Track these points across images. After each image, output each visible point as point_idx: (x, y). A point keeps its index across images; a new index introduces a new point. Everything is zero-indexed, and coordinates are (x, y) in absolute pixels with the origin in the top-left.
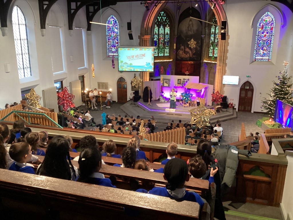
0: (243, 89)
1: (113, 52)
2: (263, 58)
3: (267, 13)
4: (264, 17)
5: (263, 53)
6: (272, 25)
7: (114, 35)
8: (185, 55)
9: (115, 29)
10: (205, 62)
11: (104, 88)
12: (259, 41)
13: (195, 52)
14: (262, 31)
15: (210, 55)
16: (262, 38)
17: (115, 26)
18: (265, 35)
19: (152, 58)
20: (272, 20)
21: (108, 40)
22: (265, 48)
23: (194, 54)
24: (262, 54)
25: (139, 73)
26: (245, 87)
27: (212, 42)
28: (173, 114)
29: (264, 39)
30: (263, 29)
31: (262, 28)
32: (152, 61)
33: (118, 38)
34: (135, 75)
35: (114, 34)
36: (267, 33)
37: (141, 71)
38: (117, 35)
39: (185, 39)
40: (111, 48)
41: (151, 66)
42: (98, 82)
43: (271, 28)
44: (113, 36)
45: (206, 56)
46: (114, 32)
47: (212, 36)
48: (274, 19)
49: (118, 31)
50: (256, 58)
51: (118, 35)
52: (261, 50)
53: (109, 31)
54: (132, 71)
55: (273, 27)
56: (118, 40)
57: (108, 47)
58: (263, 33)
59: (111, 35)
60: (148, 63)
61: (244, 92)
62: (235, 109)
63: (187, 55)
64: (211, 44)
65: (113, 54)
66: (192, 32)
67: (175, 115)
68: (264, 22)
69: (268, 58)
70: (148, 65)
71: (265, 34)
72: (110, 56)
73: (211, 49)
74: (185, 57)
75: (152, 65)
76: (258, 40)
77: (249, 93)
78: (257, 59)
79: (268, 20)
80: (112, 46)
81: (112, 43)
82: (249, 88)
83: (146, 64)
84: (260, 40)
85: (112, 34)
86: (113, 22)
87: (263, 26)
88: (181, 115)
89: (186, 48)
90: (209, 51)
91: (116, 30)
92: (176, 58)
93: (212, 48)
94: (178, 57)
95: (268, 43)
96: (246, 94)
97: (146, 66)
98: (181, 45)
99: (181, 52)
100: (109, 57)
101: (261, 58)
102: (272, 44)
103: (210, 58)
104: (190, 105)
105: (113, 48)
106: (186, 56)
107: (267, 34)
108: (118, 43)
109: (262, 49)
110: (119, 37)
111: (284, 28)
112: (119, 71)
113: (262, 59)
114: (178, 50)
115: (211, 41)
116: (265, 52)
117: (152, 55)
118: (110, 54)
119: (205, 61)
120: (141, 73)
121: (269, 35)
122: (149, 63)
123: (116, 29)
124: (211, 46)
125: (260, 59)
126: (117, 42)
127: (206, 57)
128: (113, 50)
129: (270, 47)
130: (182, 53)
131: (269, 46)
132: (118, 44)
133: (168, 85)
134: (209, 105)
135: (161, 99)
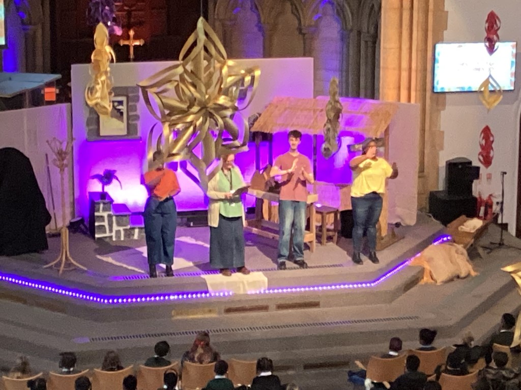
28: (265, 308)
62: (504, 226)
67: (280, 307)
88: (316, 305)
104: (319, 237)
133: (128, 124)
134: (398, 225)
135: (106, 223)
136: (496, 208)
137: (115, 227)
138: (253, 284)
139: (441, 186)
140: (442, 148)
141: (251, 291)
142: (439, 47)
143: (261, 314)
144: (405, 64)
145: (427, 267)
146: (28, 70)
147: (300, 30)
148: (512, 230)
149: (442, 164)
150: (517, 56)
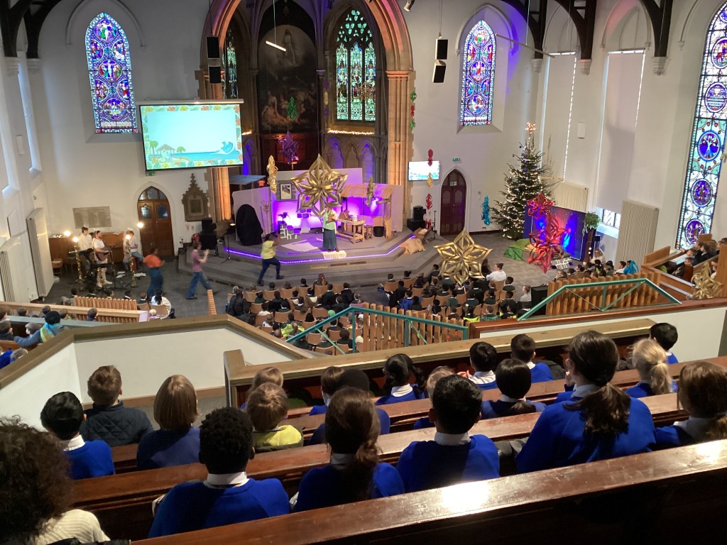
0: (446, 188)
1: (113, 118)
2: (478, 118)
3: (480, 23)
4: (475, 31)
5: (477, 108)
6: (490, 48)
7: (115, 69)
8: (282, 118)
9: (117, 53)
10: (331, 134)
11: (98, 224)
12: (469, 83)
13: (304, 110)
14: (473, 61)
15: (338, 118)
16: (475, 77)
17: (116, 45)
18: (479, 70)
19: (237, 129)
20: (490, 38)
21: (96, 83)
22: (480, 97)
23: (302, 116)
24: (475, 109)
25: (205, 171)
26: (449, 184)
27: (342, 85)
28: (346, 264)
29: (478, 77)
30: (473, 57)
31: (473, 54)
32: (238, 137)
33: (128, 78)
34: (193, 177)
35: (112, 67)
36: (483, 65)
37: (210, 165)
38: (124, 68)
39: (277, 78)
40: (107, 108)
41: (237, 149)
42: (74, 209)
43: (489, 54)
44: (110, 72)
45: (331, 118)
46: (112, 62)
47: (340, 72)
48: (492, 36)
49: (125, 57)
50: (466, 119)
51: (126, 71)
52: (473, 103)
53: (95, 57)
54: (186, 166)
55: (492, 53)
56: (126, 84)
57: (98, 103)
58: (474, 66)
59: (105, 69)
60: (227, 143)
61: (448, 194)
62: (436, 232)
63: (286, 117)
64: (339, 89)
65: (113, 124)
66: (294, 62)
67: (351, 264)
68: (476, 42)
69: (485, 118)
70: (229, 149)
71: (478, 67)
72: (105, 129)
73: (340, 103)
74: (281, 122)
75: (239, 148)
76: (467, 80)
77: (458, 194)
78: (467, 122)
79: (483, 38)
80: (109, 102)
81: (109, 93)
82: (458, 183)
83: (222, 146)
84: (470, 81)
85: (107, 67)
86: (107, 32)
87: (474, 50)
88: (365, 262)
89: (282, 100)
90: (336, 106)
91: (118, 56)
92: (261, 127)
93: (342, 100)
94: (264, 124)
95: (485, 85)
96: (452, 198)
97: (222, 152)
98: (269, 93)
99: (271, 112)
100: (102, 132)
101: (473, 118)
102: (491, 89)
103: (341, 123)
104: (365, 237)
105: (113, 107)
106: (283, 121)
107: (482, 68)
108: (127, 92)
109: (475, 100)
110: (130, 76)
111: (515, 54)
112: (147, 170)
113: (476, 121)
114: (264, 106)
115: (338, 85)
116: (480, 106)
117: (236, 121)
118: (104, 124)
119: (331, 131)
120: (209, 172)
121: (486, 70)
122: (231, 144)
123: (120, 51)
124: (341, 95)
125: (472, 121)
126: (124, 89)
127: (331, 122)
128: (115, 111)
129: (489, 95)
130: (275, 113)
131: (487, 93)
132: (128, 95)
133: (292, 195)
134: (395, 232)
135: (284, 233)
136: (432, 225)
137: (288, 235)
138: (341, 255)
139: (412, 217)
140: (412, 202)
141: (340, 258)
142: (410, 163)
143: (345, 266)
144: (397, 170)
145: (407, 248)
146: (252, 174)
147: (357, 157)
148: (439, 233)
149: (412, 208)
150: (440, 166)
